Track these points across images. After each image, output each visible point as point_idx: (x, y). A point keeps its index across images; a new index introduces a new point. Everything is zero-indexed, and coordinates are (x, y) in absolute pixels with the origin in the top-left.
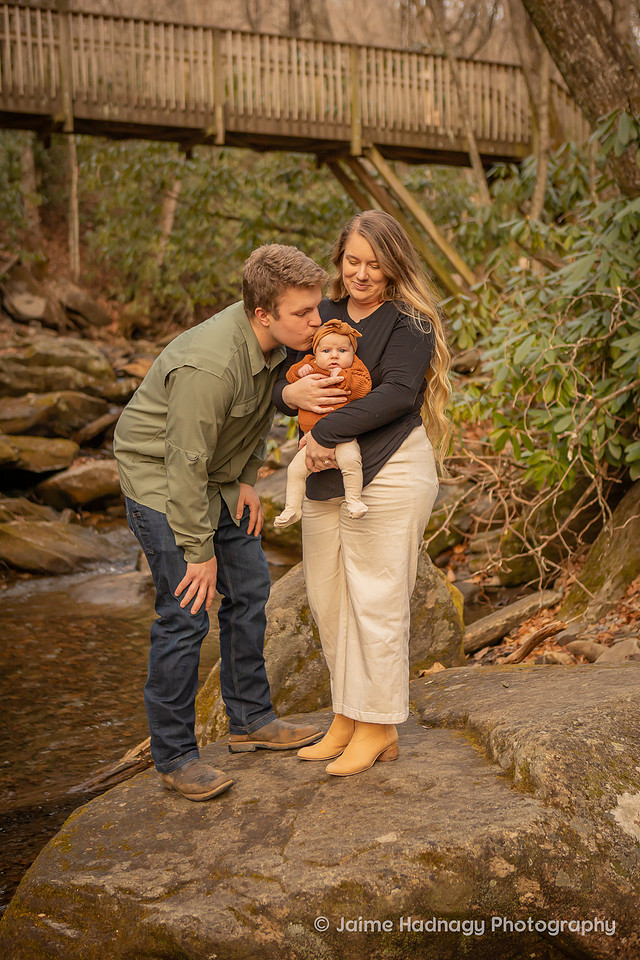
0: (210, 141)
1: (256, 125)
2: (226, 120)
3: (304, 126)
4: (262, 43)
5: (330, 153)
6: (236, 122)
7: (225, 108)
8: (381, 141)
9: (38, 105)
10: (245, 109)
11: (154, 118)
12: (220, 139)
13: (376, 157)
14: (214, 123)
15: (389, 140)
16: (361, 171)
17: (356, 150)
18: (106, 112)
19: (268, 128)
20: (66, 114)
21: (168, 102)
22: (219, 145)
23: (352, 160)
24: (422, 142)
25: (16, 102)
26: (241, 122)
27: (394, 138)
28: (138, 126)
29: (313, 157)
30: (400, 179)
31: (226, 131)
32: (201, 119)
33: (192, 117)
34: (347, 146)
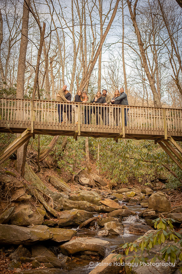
0: (121, 137)
1: (135, 132)
2: (126, 131)
3: (150, 131)
4: (136, 109)
5: (158, 139)
6: (129, 131)
8: (174, 135)
9: (71, 129)
10: (132, 127)
11: (104, 131)
12: (124, 136)
13: (173, 140)
14: (122, 132)
15: (176, 135)
16: (168, 144)
17: (166, 138)
18: (90, 130)
19: (139, 133)
20: (78, 130)
22: (124, 138)
23: (165, 141)
25: (65, 128)
26: (130, 131)
27: (178, 134)
28: (100, 133)
29: (154, 141)
31: (126, 134)
32: (118, 131)
33: (116, 130)
34: (163, 137)
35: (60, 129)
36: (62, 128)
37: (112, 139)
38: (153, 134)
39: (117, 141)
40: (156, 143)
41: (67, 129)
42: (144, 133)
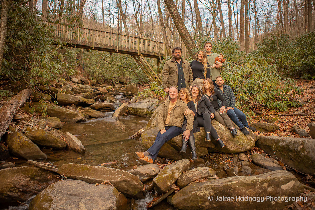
0: (116, 52)
1: (123, 50)
2: (118, 49)
4: (121, 36)
5: (134, 54)
6: (120, 49)
7: (118, 47)
9: (88, 44)
11: (107, 48)
12: (117, 51)
13: (142, 56)
14: (116, 49)
15: (144, 53)
16: (139, 58)
17: (139, 54)
18: (99, 46)
19: (125, 50)
20: (93, 46)
21: (109, 45)
23: (138, 56)
24: (149, 54)
25: (85, 44)
26: (121, 49)
27: (146, 53)
28: (103, 48)
29: (131, 55)
30: (145, 59)
31: (118, 50)
32: (114, 48)
33: (113, 48)
34: (137, 53)
35: (82, 44)
36: (83, 44)
37: (109, 52)
38: (132, 51)
39: (111, 54)
40: (132, 57)
41: (86, 45)
42: (128, 51)
